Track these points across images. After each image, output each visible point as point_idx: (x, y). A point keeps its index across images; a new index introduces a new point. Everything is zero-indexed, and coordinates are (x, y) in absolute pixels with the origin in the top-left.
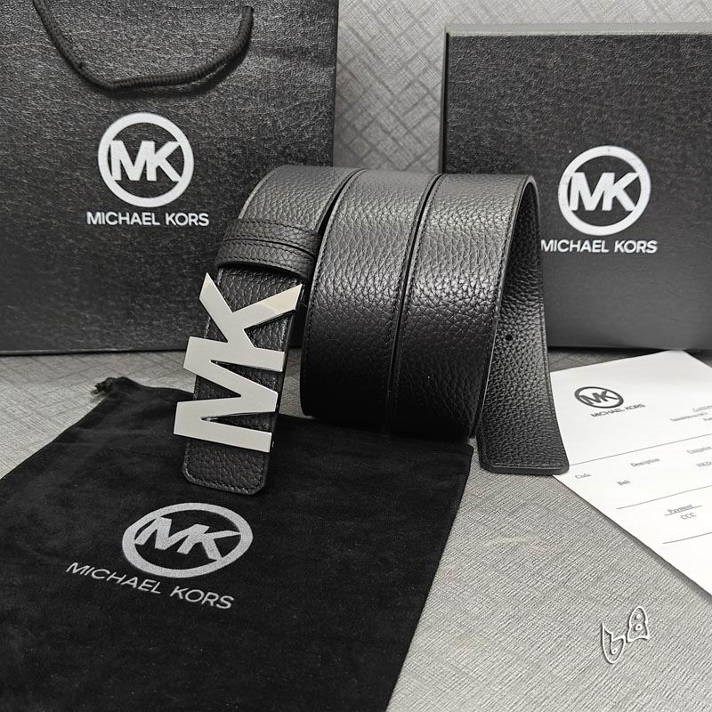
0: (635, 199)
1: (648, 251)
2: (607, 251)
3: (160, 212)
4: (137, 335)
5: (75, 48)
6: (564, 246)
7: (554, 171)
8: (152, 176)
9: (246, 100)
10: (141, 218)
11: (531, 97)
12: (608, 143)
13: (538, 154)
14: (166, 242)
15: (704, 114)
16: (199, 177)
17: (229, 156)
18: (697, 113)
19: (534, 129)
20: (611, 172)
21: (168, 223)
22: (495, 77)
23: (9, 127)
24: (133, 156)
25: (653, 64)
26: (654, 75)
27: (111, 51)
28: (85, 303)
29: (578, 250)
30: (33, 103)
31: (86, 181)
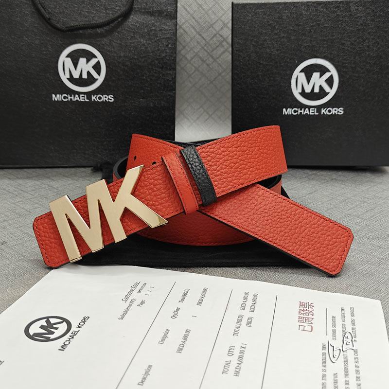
0: (331, 86)
1: (339, 114)
2: (317, 114)
3: (89, 94)
6: (295, 111)
7: (288, 72)
8: (85, 76)
9: (132, 37)
10: (79, 97)
11: (276, 34)
12: (316, 57)
14: (92, 110)
15: (364, 41)
16: (108, 77)
17: (123, 66)
18: (361, 40)
19: (277, 50)
20: (318, 72)
21: (93, 100)
24: (76, 65)
28: (51, 141)
29: (303, 113)
30: (26, 39)
31: (52, 78)
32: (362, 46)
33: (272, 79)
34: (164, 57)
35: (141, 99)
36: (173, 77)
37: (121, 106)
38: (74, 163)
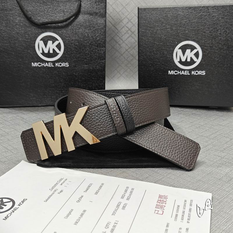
0: (197, 58)
1: (203, 74)
2: (189, 74)
3: (54, 63)
4: (47, 101)
5: (28, 13)
6: (176, 73)
7: (171, 49)
8: (51, 52)
9: (79, 28)
10: (48, 64)
11: (164, 26)
12: (188, 40)
13: (167, 44)
14: (56, 72)
15: (217, 30)
16: (65, 52)
17: (74, 45)
19: (165, 36)
20: (189, 49)
21: (56, 66)
23: (9, 37)
24: (46, 45)
25: (201, 15)
26: (201, 18)
27: (39, 14)
28: (31, 91)
29: (180, 74)
30: (16, 30)
31: (32, 53)
32: (216, 34)
33: (162, 53)
34: (99, 40)
35: (85, 65)
36: (104, 51)
37: (73, 69)
38: (45, 104)
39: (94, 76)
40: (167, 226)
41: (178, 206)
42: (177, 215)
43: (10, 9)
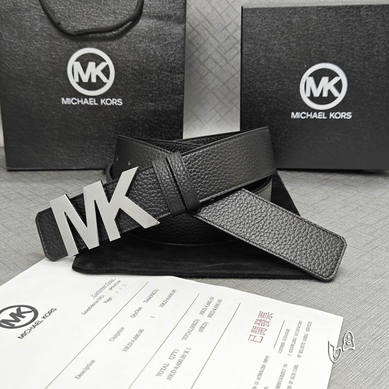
0: (339, 90)
1: (347, 118)
2: (325, 118)
3: (98, 98)
4: (87, 161)
5: (56, 16)
6: (303, 115)
7: (297, 76)
8: (94, 80)
9: (140, 41)
10: (88, 101)
11: (285, 39)
12: (325, 61)
13: (289, 68)
14: (101, 113)
15: (373, 46)
16: (117, 81)
17: (132, 70)
18: (370, 45)
19: (286, 55)
20: (327, 76)
21: (102, 104)
22: (266, 28)
23: (24, 55)
24: (85, 69)
25: (346, 20)
26: (347, 26)
27: (74, 17)
28: (61, 144)
29: (311, 117)
30: (36, 43)
31: (61, 82)
32: (371, 52)
33: (281, 83)
35: (150, 103)
36: (182, 81)
37: (130, 109)
38: (83, 166)
39: (164, 121)
40: (266, 360)
41: (288, 330)
42: (283, 345)
43: (26, 9)
